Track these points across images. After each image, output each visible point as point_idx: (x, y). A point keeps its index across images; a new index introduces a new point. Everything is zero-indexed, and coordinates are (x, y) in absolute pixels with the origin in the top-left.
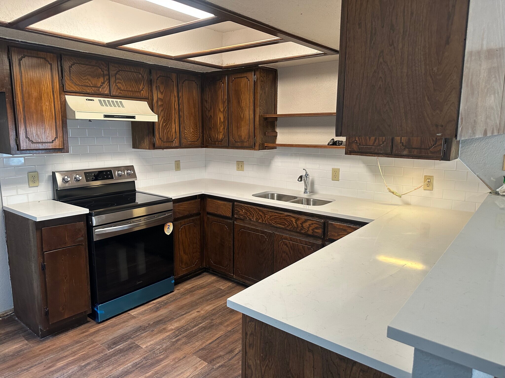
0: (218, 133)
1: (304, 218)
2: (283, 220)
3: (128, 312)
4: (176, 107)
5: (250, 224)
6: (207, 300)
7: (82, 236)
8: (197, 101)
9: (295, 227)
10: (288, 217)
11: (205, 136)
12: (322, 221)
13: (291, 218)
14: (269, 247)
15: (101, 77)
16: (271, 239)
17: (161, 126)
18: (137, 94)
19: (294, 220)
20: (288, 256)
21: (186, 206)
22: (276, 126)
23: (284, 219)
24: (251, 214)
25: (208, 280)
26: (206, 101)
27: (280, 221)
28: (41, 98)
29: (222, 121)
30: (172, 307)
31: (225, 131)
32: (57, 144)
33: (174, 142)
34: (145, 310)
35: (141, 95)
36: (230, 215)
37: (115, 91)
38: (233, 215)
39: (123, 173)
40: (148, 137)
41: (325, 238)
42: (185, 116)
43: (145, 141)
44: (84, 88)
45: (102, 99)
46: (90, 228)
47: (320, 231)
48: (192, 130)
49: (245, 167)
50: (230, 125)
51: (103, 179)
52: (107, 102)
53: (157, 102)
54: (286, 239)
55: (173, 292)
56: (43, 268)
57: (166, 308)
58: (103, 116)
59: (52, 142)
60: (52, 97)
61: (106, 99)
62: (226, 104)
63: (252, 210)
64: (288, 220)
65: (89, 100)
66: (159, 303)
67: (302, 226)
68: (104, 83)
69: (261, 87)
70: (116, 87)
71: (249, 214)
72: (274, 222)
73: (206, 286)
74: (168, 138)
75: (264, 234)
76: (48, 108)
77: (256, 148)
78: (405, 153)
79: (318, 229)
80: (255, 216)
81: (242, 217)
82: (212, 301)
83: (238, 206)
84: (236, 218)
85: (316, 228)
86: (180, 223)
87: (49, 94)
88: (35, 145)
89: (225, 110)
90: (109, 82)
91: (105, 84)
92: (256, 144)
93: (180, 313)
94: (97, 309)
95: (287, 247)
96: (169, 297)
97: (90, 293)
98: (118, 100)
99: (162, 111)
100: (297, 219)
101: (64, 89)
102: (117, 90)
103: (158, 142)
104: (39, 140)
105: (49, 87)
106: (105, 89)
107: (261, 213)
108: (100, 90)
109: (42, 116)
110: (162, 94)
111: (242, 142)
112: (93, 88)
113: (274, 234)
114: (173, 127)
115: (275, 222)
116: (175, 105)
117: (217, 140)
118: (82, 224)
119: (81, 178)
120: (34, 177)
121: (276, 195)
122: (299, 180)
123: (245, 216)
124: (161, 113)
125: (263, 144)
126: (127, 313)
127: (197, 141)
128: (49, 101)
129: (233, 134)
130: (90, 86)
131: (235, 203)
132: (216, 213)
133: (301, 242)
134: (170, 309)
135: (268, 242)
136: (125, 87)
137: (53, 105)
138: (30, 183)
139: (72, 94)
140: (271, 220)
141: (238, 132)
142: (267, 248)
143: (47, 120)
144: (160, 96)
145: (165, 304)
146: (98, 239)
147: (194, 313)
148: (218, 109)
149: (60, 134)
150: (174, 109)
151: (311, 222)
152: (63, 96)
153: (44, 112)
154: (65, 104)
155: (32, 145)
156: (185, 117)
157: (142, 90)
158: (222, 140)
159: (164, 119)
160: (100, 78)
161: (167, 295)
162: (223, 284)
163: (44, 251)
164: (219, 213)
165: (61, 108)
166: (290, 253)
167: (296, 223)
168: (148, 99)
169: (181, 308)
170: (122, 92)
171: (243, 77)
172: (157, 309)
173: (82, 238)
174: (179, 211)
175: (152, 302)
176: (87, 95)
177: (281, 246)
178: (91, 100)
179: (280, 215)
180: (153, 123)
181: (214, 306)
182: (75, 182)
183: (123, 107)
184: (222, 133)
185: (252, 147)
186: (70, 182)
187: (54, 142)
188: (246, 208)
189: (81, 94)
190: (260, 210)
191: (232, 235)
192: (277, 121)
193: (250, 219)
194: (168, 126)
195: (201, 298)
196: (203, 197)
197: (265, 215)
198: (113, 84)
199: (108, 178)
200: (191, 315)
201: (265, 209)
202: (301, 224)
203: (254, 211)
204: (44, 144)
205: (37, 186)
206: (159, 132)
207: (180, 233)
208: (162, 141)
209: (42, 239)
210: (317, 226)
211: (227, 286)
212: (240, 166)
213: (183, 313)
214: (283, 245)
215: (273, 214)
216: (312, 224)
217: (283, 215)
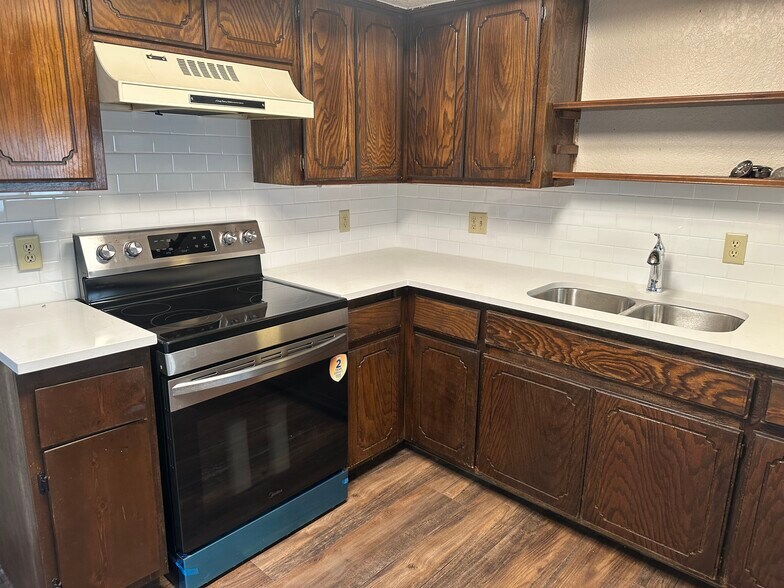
0: (438, 150)
1: (691, 363)
2: (623, 364)
3: (253, 561)
4: (350, 86)
5: (525, 362)
6: (426, 532)
7: (142, 401)
8: (393, 74)
9: (660, 384)
10: (640, 358)
11: (405, 155)
12: (752, 376)
13: (650, 360)
14: (577, 421)
15: (183, 2)
16: (585, 404)
17: (318, 130)
18: (267, 51)
19: (658, 367)
20: (633, 450)
21: (373, 315)
22: (577, 131)
23: (629, 361)
24: (530, 340)
25: (415, 470)
26: (414, 75)
27: (614, 364)
28: (29, 43)
29: (451, 120)
30: (349, 549)
31: (457, 143)
32: (76, 168)
33: (345, 168)
34: (291, 557)
35: (277, 53)
36: (473, 338)
37: (217, 39)
38: (480, 337)
39: (235, 238)
40: (291, 155)
41: (754, 421)
42: (368, 108)
43: (284, 165)
44: (142, 25)
45: (186, 58)
46: (160, 379)
47: (740, 402)
48: (381, 142)
49: (489, 226)
50: (471, 130)
51: (192, 251)
52: (197, 65)
53: (311, 72)
54: (631, 409)
55: (345, 501)
56: (43, 489)
57: (335, 551)
58: (188, 99)
59: (64, 161)
60: (58, 43)
61: (196, 60)
62: (463, 78)
63: (533, 332)
64: (641, 364)
65: (155, 58)
66: (318, 534)
67: (684, 384)
68: (188, 17)
69: (556, 36)
70: (219, 30)
71: (524, 340)
72: (597, 365)
73: (415, 488)
74: (332, 160)
75: (563, 391)
76: (48, 72)
77: (534, 182)
79: (735, 396)
80: (541, 345)
81: (505, 345)
82: (435, 533)
83: (496, 319)
84: (487, 345)
85: (729, 393)
86: (361, 352)
87: (51, 34)
88: (19, 168)
89: (460, 94)
90: (203, 15)
91: (193, 21)
92: (535, 173)
93: (371, 568)
94: (182, 565)
95: (632, 427)
96: (338, 517)
97: (164, 530)
98: (225, 64)
99: (321, 93)
100: (668, 366)
101: (91, 25)
102: (221, 39)
103: (311, 169)
104: (30, 157)
105: (49, 15)
106: (192, 33)
107: (559, 342)
108: (182, 33)
109: (34, 93)
110: (322, 55)
111: (500, 168)
112: (163, 27)
113: (595, 393)
114: (343, 133)
115: (601, 365)
116: (349, 82)
117: (435, 164)
118: (141, 372)
119: (140, 250)
120: (29, 248)
121: (575, 291)
122: (653, 262)
123: (514, 342)
124: (318, 98)
125: (549, 174)
126: (248, 564)
127: (389, 168)
128: (49, 55)
129: (477, 151)
130: (156, 22)
131: (488, 312)
132: (437, 329)
133: (675, 421)
134: (345, 556)
135: (576, 410)
136: (240, 29)
137: (61, 64)
138: (22, 261)
139: (111, 39)
140: (588, 360)
141: (489, 146)
142: (571, 423)
143: (48, 105)
144: (317, 57)
145: (332, 539)
146: (180, 407)
147: (401, 571)
148: (441, 93)
149: (83, 141)
150: (345, 92)
151: (713, 376)
152: (86, 43)
153: (38, 82)
154: (94, 66)
155: (9, 167)
156: (368, 112)
157: (279, 42)
158: (448, 164)
159: (325, 114)
160: (180, 2)
161: (333, 512)
162: (449, 483)
163: (43, 446)
164: (446, 330)
165: (83, 74)
166: (639, 443)
167: (664, 374)
168: (291, 65)
169: (370, 553)
170: (233, 43)
171: (511, 13)
172: (316, 555)
173: (141, 404)
174: (359, 326)
175: (302, 531)
176: (149, 44)
177: (614, 424)
178: (160, 58)
179: (614, 350)
180: (302, 121)
181: (444, 549)
182: (126, 259)
183: (235, 79)
184: (449, 149)
185: (522, 181)
186: (115, 260)
187: (69, 164)
188: (517, 325)
189: (135, 43)
190: (556, 334)
191: (476, 381)
192: (581, 121)
193: (528, 353)
194: (332, 132)
195: (410, 523)
196: (408, 293)
197: (570, 347)
198: (212, 21)
199: (201, 250)
200: (396, 575)
201: (573, 333)
202: (680, 378)
203: (539, 334)
204: (41, 168)
205: (39, 270)
206: (315, 144)
207: (360, 373)
208: (319, 164)
209: (37, 419)
210: (733, 387)
211: (461, 490)
212: (477, 223)
213: (378, 570)
214: (619, 421)
215: (595, 346)
216: (717, 381)
217: (626, 352)
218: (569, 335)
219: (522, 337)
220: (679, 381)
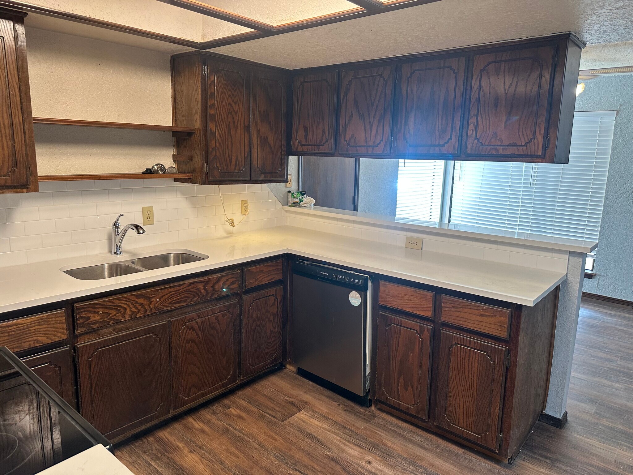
1: (216, 277)
2: (183, 294)
5: (114, 331)
9: (203, 295)
10: (192, 286)
12: (239, 271)
13: (197, 284)
14: (162, 348)
19: (201, 286)
20: (196, 343)
23: (186, 291)
24: (119, 310)
27: (178, 297)
36: (64, 336)
38: (72, 331)
47: (237, 285)
54: (191, 319)
64: (193, 290)
67: (214, 290)
71: (113, 313)
72: (168, 304)
75: (149, 334)
78: (262, 178)
80: (128, 310)
81: (96, 326)
83: (85, 308)
84: (77, 335)
85: (233, 283)
95: (194, 330)
100: (206, 283)
107: (141, 301)
113: (171, 322)
123: (105, 319)
131: (76, 305)
133: (213, 312)
135: (160, 341)
140: (162, 303)
142: (158, 353)
151: (225, 278)
164: (27, 346)
166: (198, 337)
167: (205, 289)
177: (184, 334)
179: (178, 288)
185: (24, 186)
188: (105, 303)
190: (139, 296)
193: (118, 322)
197: (150, 300)
201: (150, 290)
202: (212, 287)
203: (126, 303)
210: (233, 280)
214: (187, 331)
215: (165, 291)
216: (227, 280)
217: (184, 286)
218: (148, 292)
219: (111, 312)
220: (212, 289)
